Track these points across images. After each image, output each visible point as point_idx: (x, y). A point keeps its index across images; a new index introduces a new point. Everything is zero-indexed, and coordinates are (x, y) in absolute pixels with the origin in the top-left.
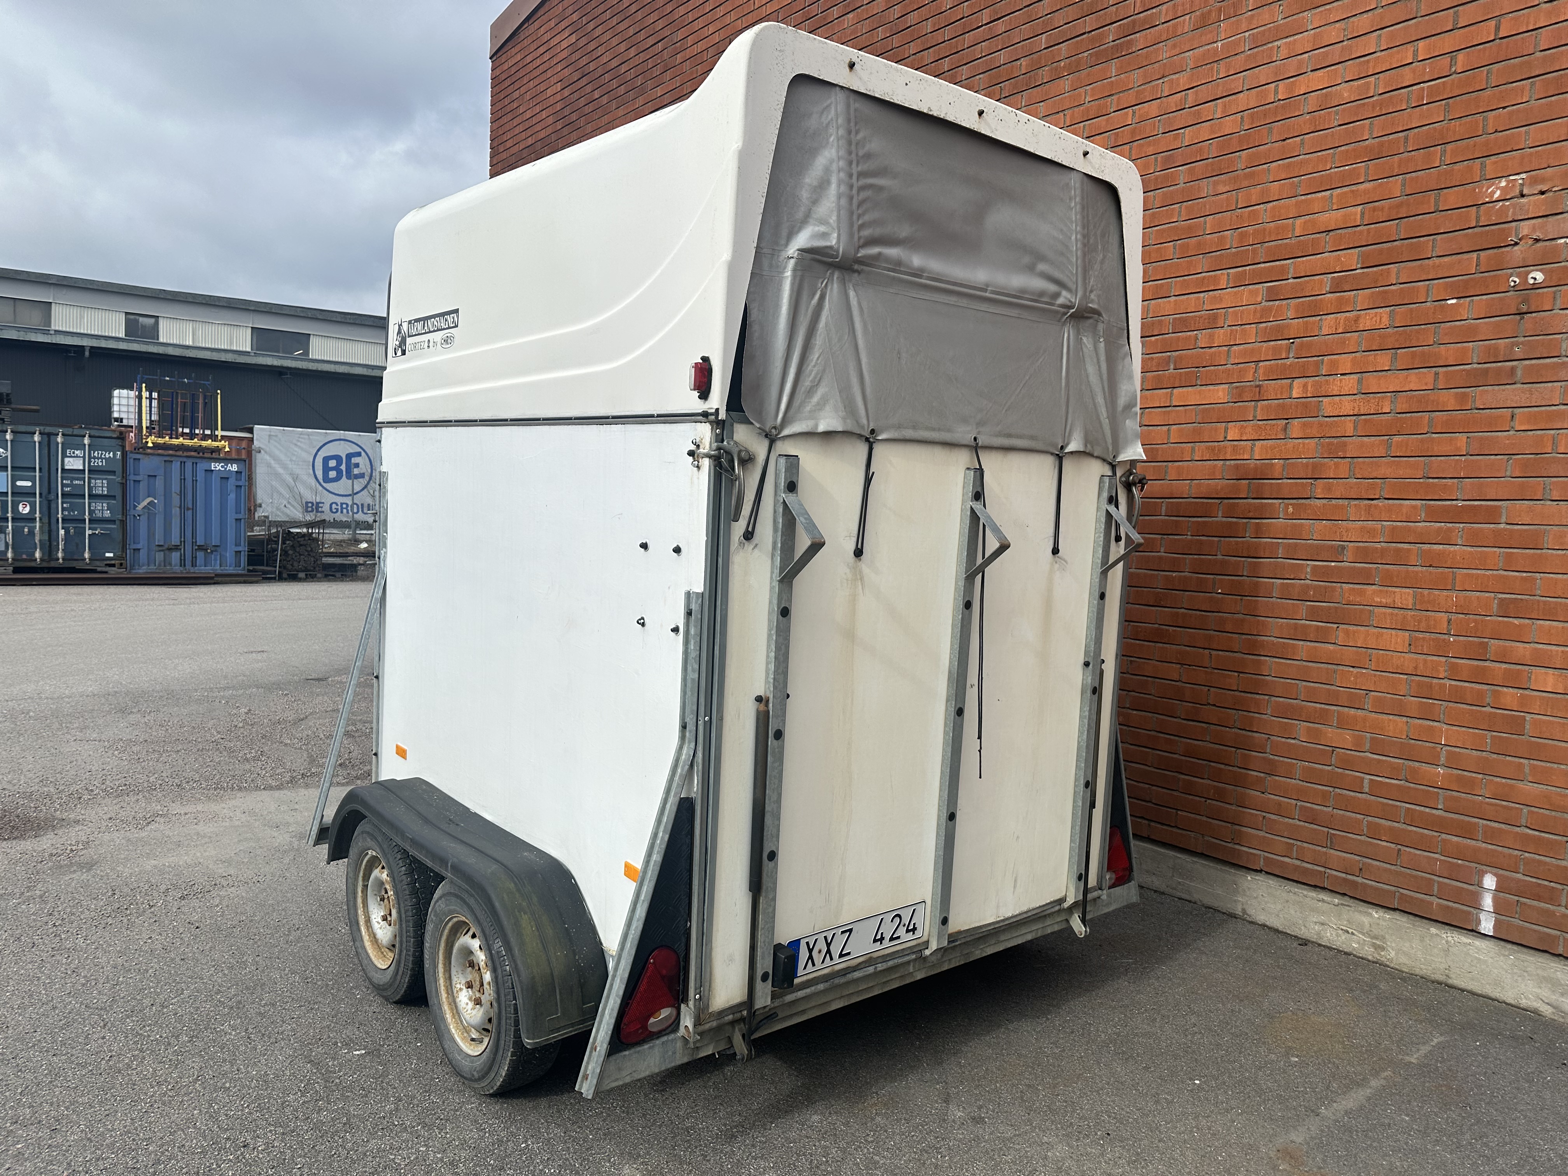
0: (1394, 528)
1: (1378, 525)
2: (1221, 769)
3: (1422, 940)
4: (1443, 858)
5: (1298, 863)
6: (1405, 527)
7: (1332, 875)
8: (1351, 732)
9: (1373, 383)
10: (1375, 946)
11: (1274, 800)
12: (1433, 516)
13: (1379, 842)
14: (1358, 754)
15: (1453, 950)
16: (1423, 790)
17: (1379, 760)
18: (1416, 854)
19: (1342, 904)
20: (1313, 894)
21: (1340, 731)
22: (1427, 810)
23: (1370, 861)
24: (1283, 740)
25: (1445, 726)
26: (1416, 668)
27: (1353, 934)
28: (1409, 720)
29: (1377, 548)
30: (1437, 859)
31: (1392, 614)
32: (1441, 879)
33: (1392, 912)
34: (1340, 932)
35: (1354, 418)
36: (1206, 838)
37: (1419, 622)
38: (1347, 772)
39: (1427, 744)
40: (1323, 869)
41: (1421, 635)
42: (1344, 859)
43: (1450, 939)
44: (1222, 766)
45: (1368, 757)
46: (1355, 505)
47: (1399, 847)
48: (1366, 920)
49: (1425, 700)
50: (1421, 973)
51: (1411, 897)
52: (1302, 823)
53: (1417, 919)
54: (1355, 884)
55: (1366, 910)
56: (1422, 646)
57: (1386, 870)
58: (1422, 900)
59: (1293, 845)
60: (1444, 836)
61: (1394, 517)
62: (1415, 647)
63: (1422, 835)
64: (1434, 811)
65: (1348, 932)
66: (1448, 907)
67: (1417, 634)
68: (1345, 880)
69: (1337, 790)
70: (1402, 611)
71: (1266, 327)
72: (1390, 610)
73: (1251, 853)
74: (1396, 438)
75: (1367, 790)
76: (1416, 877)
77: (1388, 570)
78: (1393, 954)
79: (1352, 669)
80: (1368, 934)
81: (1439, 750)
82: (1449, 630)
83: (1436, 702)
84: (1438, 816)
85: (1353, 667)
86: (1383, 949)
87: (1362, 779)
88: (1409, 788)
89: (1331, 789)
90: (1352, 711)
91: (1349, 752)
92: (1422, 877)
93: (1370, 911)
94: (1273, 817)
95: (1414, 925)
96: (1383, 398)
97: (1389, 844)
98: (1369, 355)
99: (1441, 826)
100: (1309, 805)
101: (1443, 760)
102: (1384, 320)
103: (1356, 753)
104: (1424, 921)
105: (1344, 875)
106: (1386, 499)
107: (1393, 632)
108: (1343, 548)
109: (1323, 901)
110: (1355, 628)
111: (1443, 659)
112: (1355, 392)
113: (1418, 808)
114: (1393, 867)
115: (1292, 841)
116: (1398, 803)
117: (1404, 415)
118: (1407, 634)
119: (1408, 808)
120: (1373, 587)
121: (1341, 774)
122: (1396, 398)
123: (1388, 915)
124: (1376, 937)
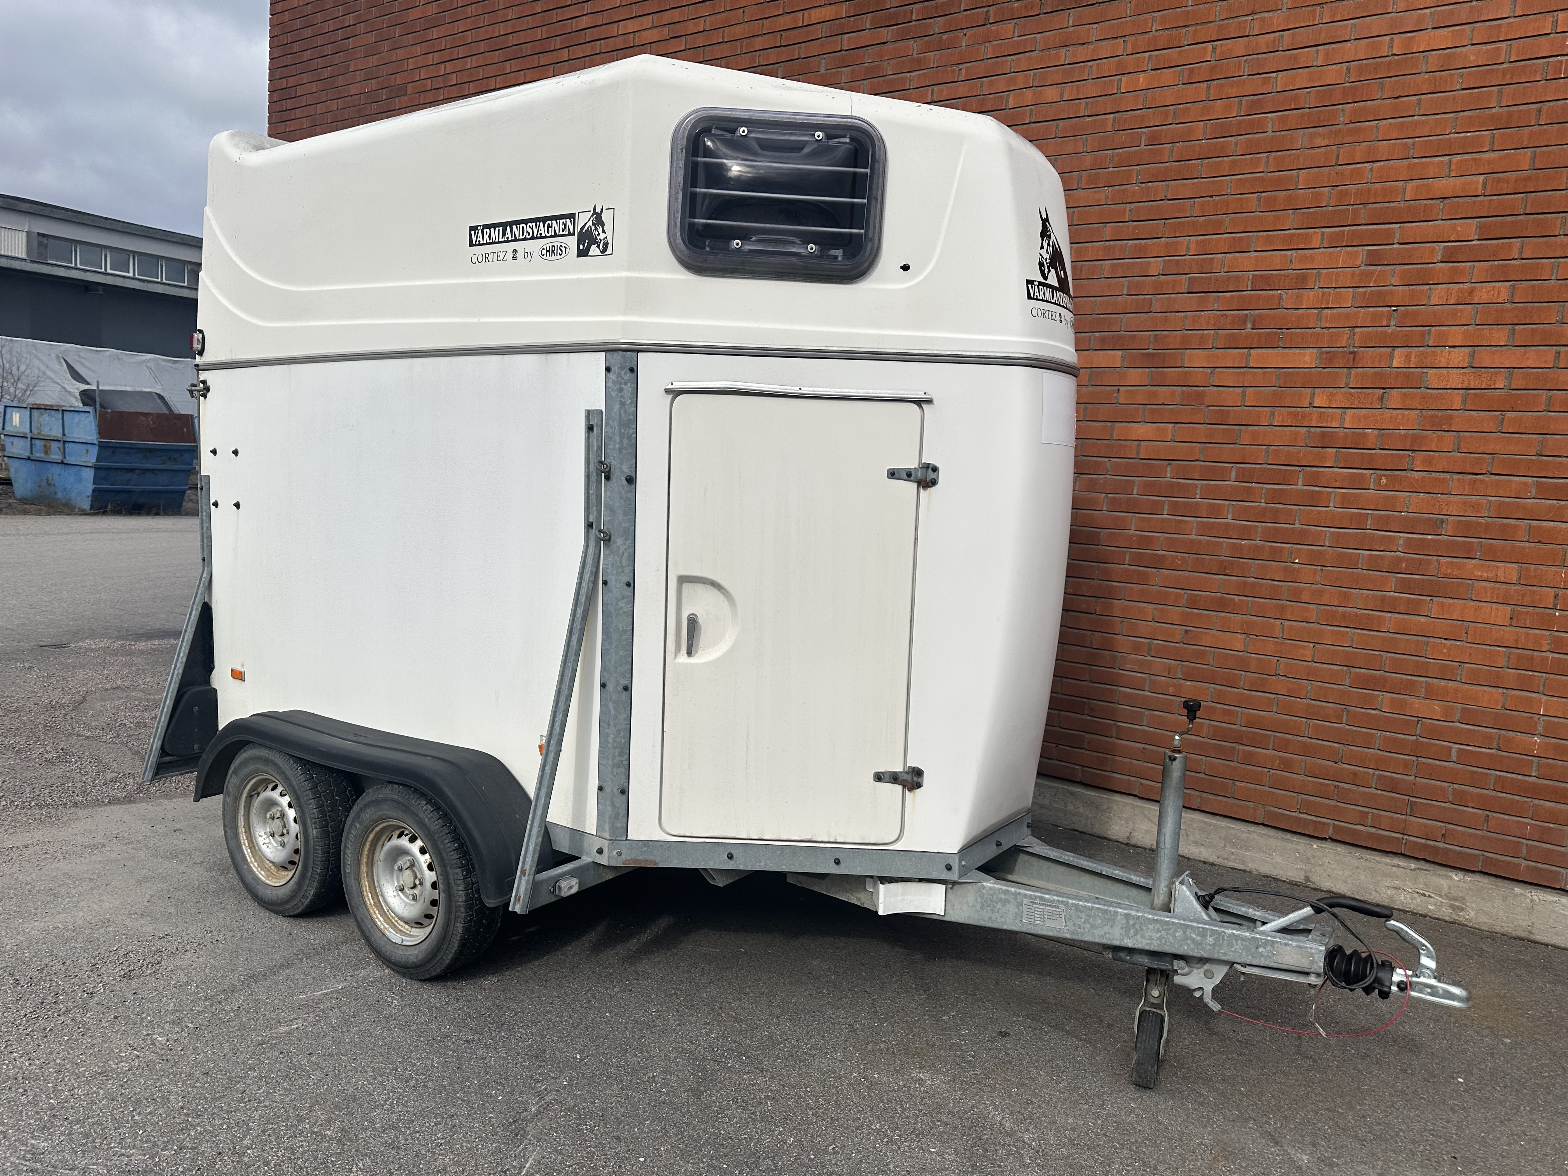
0: (1501, 503)
1: (1484, 501)
2: (1288, 740)
3: (1505, 898)
4: (1534, 822)
5: (1373, 830)
6: (1513, 503)
7: (1410, 841)
8: (1441, 703)
9: (1486, 357)
10: (1453, 907)
11: (1349, 769)
12: (1544, 493)
13: (1465, 809)
14: (1446, 724)
15: (1540, 908)
16: (1517, 759)
17: (1471, 730)
18: (1504, 819)
19: (1419, 869)
20: (1387, 860)
21: (1428, 701)
22: (1520, 777)
23: (1454, 827)
24: (1363, 710)
25: (1545, 697)
26: (1517, 641)
27: (1429, 896)
28: (1505, 691)
29: (1480, 523)
30: (1528, 824)
31: (1494, 588)
32: (1530, 842)
33: (1471, 875)
34: (1416, 895)
35: (1463, 391)
36: (1268, 808)
37: (1523, 596)
38: (1433, 741)
39: (1524, 714)
40: (1400, 836)
41: (1524, 609)
42: (1425, 826)
43: (1535, 898)
44: (1290, 737)
45: (1457, 727)
46: (1459, 479)
47: (1487, 813)
48: (1444, 883)
49: (1524, 672)
50: (1502, 931)
51: (1496, 860)
52: (1379, 792)
53: (1499, 880)
54: (1437, 849)
55: (1445, 873)
56: (1525, 620)
57: (1471, 835)
58: (1509, 863)
59: (1368, 813)
60: (1536, 801)
61: (1501, 493)
62: (1517, 621)
63: (1513, 801)
64: (1527, 778)
65: (1424, 895)
66: (1536, 868)
67: (1519, 608)
68: (1425, 845)
69: (1420, 759)
70: (1505, 586)
71: (1365, 292)
72: (1492, 584)
73: (1319, 822)
74: (1509, 414)
75: (1454, 759)
76: (1504, 841)
77: (1491, 545)
78: (1472, 914)
79: (1444, 641)
80: (1447, 896)
81: (1536, 719)
82: (1555, 605)
83: (1536, 674)
84: (1533, 783)
85: (1446, 639)
86: (1462, 909)
87: (1450, 749)
88: (1502, 756)
89: (1415, 759)
90: (1443, 683)
91: (1437, 722)
92: (1510, 841)
93: (1450, 874)
94: (1346, 786)
95: (1497, 886)
96: (1496, 373)
97: (1475, 810)
98: (1483, 329)
99: (1534, 792)
100: (1388, 774)
101: (1540, 729)
102: (1502, 294)
103: (1444, 723)
104: (1506, 881)
105: (1424, 841)
106: (1492, 474)
107: (1494, 605)
108: (1442, 521)
109: (1398, 866)
110: (1451, 601)
111: (1547, 633)
112: (1466, 365)
113: (1509, 775)
114: (1479, 832)
115: (1366, 810)
116: (1488, 771)
117: (1519, 392)
118: (1509, 608)
119: (1499, 776)
120: (1474, 561)
121: (1427, 743)
122: (1511, 374)
123: (1469, 878)
124: (1455, 899)
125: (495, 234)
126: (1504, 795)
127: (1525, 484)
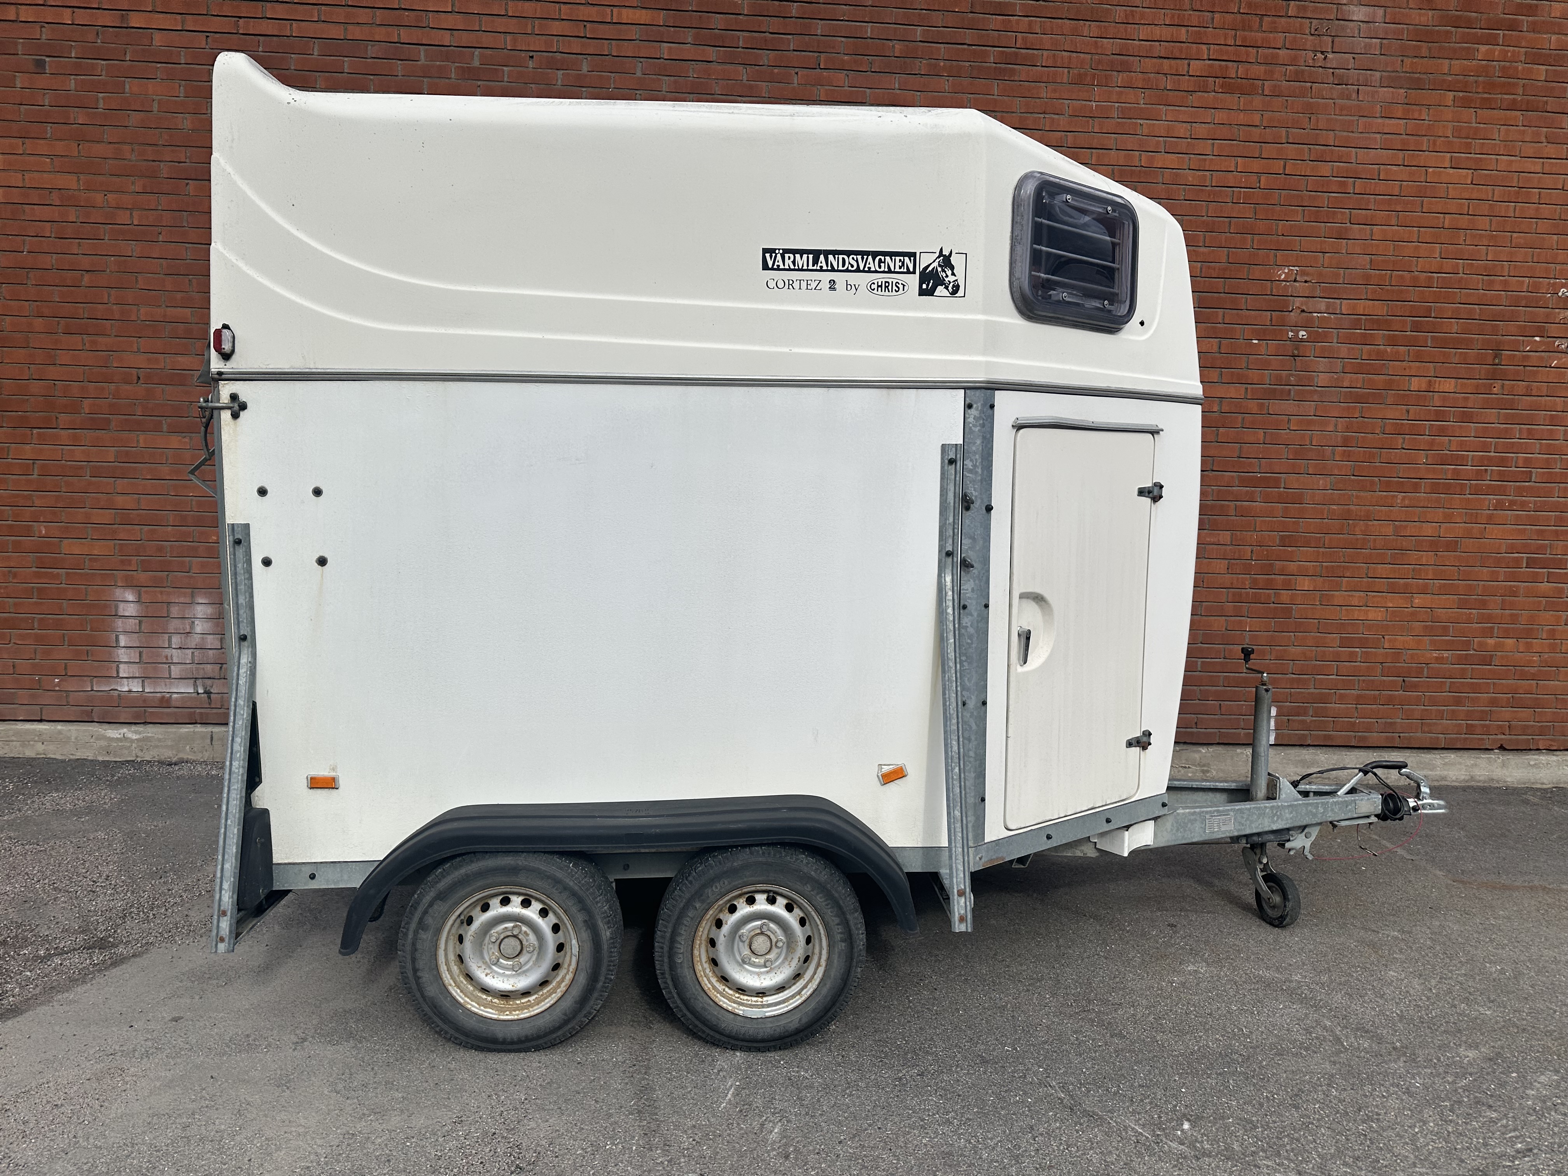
0: (1219, 491)
6: (1226, 490)
10: (1203, 772)
12: (1244, 482)
13: (1208, 702)
17: (1208, 648)
18: (1230, 705)
22: (1237, 675)
23: (1201, 716)
25: (1249, 619)
26: (1231, 583)
27: (1189, 767)
28: (1227, 618)
30: (1243, 705)
33: (1212, 746)
34: (1181, 769)
37: (1235, 553)
41: (1234, 561)
47: (1220, 702)
48: (1197, 756)
49: (1236, 604)
51: (1228, 733)
54: (1192, 733)
55: (1198, 749)
56: (1235, 568)
57: (1212, 719)
58: (1234, 733)
62: (1232, 570)
64: (1241, 675)
65: (1185, 767)
67: (1232, 561)
68: (1186, 732)
70: (1223, 546)
72: (1216, 547)
74: (1221, 430)
75: (1199, 669)
76: (1230, 719)
77: (1215, 519)
78: (1214, 773)
80: (1199, 765)
81: (1244, 634)
82: (1251, 557)
83: (1242, 604)
84: (1244, 677)
86: (1208, 771)
87: (1197, 662)
88: (1227, 662)
92: (1234, 719)
93: (1200, 749)
95: (1227, 751)
97: (1213, 702)
101: (1247, 640)
102: (1214, 347)
105: (1184, 730)
107: (1218, 560)
111: (1248, 576)
113: (1231, 674)
114: (1216, 716)
116: (1219, 674)
118: (1227, 561)
122: (1221, 402)
123: (1211, 749)
124: (1204, 766)
125: (801, 261)
126: (1229, 688)
127: (1233, 477)
